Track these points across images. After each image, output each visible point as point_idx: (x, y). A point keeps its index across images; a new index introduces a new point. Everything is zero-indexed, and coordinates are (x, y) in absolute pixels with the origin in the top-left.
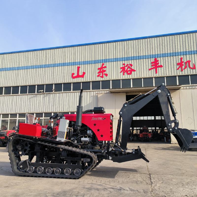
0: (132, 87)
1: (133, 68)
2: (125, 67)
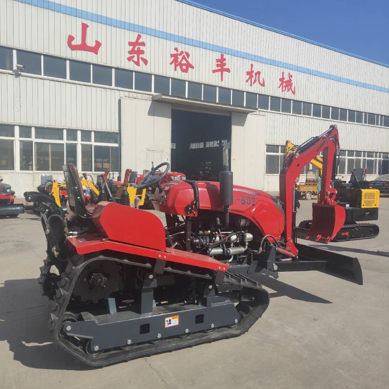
0: (187, 97)
1: (190, 60)
2: (177, 55)
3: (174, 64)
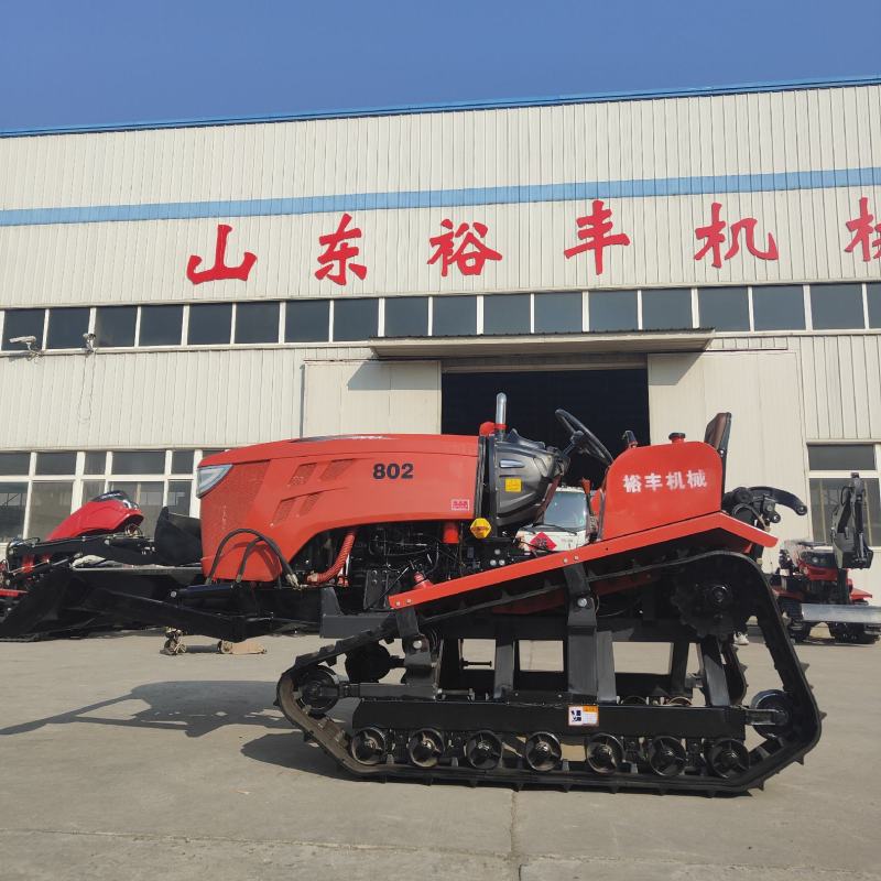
1: (488, 242)
2: (451, 235)
3: (439, 262)
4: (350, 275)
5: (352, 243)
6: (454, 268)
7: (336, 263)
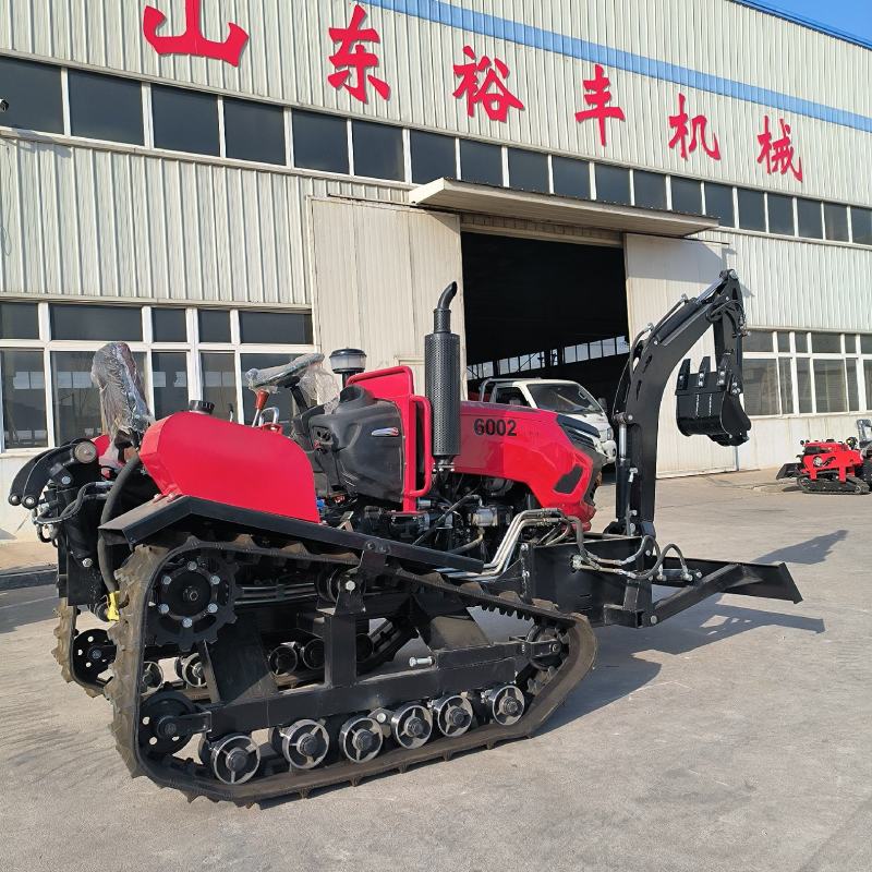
1: (511, 84)
2: (474, 67)
3: (465, 97)
4: (371, 90)
5: (369, 47)
6: (479, 107)
7: (354, 71)
